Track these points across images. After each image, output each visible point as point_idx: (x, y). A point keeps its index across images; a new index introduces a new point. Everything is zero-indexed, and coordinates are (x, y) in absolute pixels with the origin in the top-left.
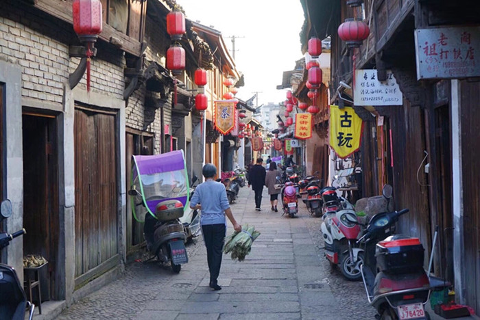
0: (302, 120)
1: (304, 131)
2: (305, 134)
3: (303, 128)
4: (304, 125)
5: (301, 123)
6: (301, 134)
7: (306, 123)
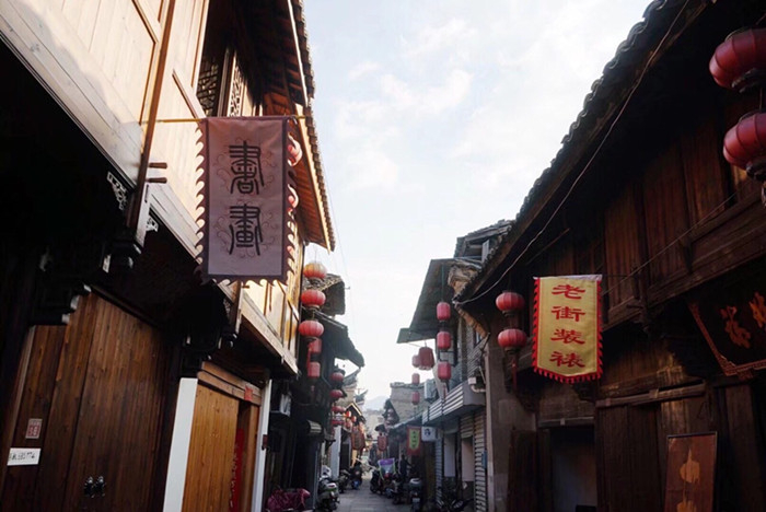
0: (563, 302)
1: (571, 348)
2: (574, 360)
3: (567, 336)
4: (569, 325)
5: (556, 311)
6: (558, 359)
7: (578, 314)
